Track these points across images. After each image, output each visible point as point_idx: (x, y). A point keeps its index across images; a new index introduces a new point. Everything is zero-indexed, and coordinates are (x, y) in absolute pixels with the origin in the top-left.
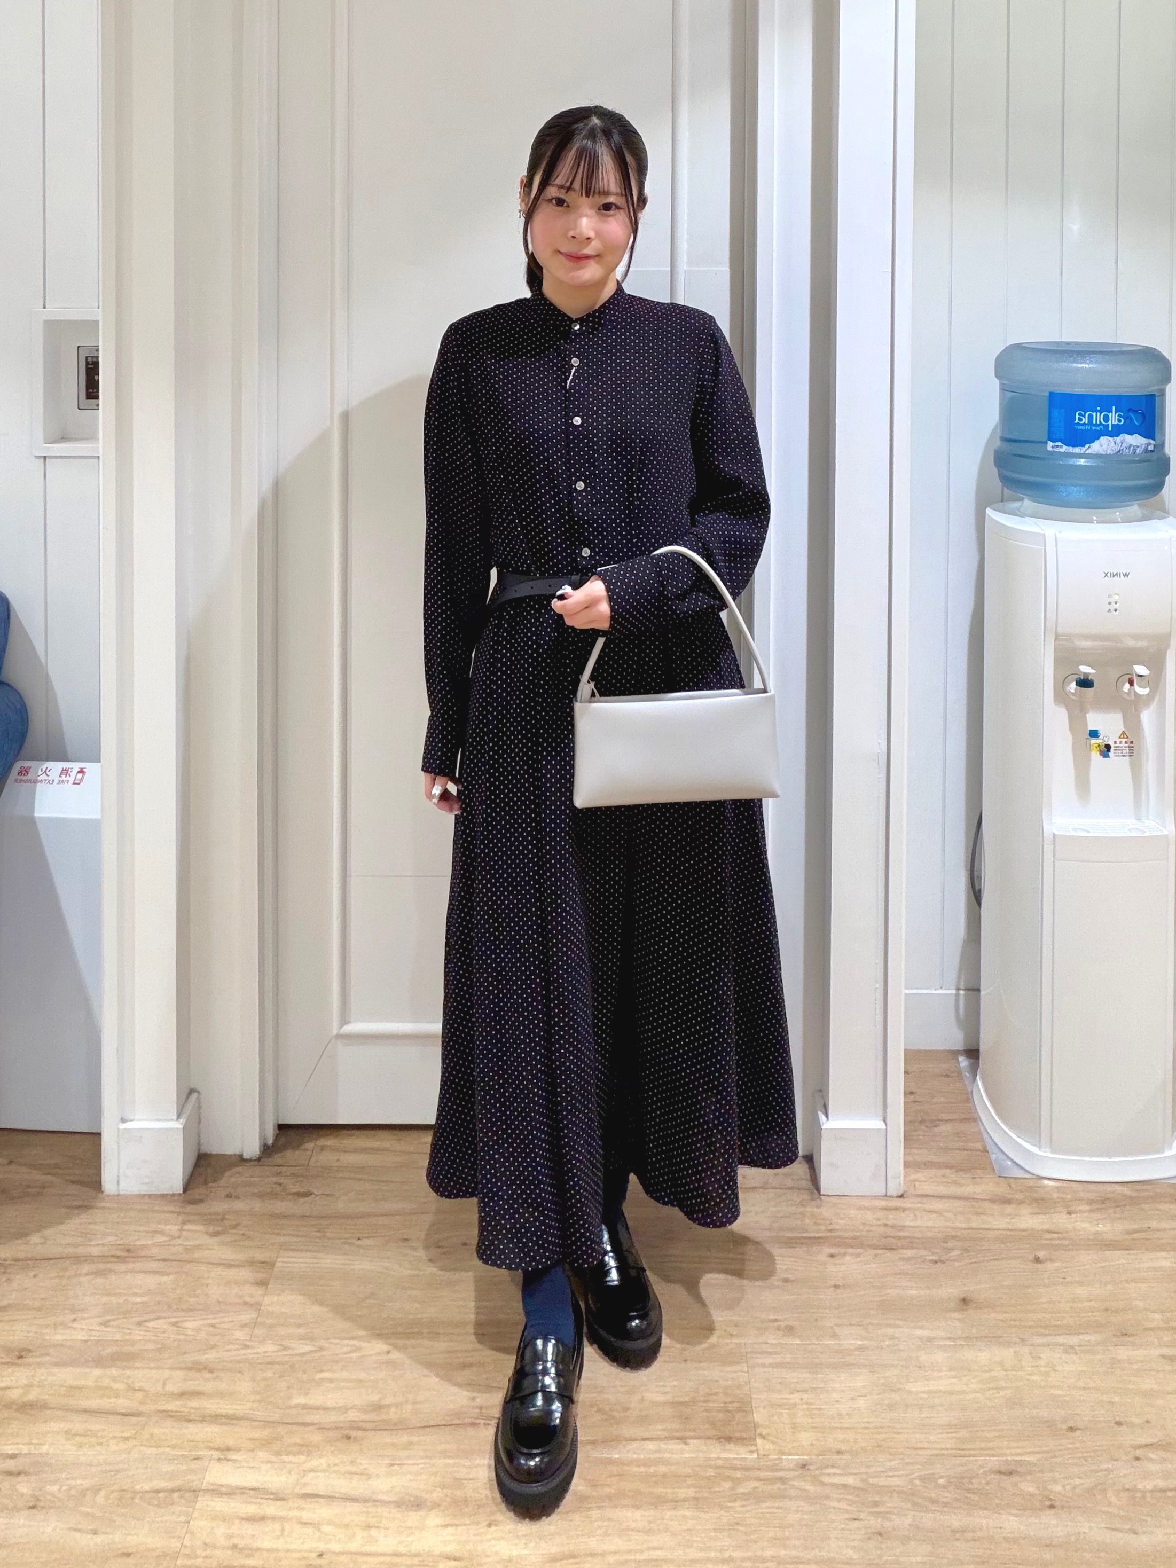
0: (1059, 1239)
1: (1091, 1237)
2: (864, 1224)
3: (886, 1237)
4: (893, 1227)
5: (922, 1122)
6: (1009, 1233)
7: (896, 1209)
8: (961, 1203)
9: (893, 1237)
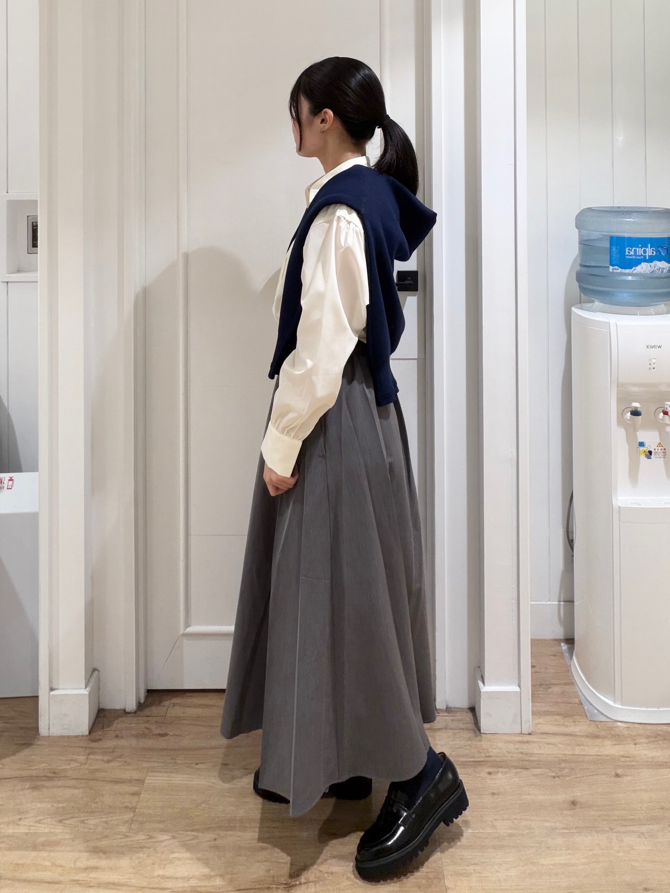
0: (630, 761)
1: (650, 760)
2: (508, 752)
3: (522, 761)
4: (526, 754)
5: (541, 685)
6: (600, 757)
7: (528, 742)
8: (569, 738)
9: (527, 761)
